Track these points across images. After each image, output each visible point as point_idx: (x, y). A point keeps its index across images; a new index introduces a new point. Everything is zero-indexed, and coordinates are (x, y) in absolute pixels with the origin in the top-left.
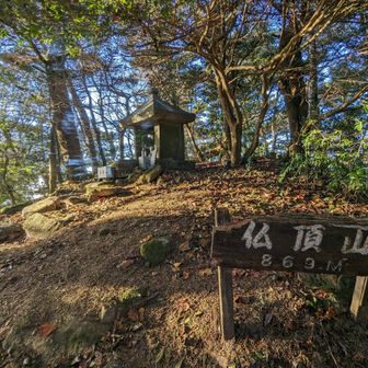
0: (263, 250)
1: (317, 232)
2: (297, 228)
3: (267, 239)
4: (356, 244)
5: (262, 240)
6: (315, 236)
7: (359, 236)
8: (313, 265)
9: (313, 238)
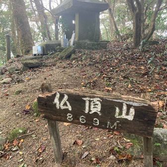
0: (67, 111)
1: (98, 103)
2: (85, 99)
3: (68, 104)
4: (124, 112)
5: (65, 104)
6: (97, 105)
7: (125, 108)
8: (98, 123)
9: (96, 106)
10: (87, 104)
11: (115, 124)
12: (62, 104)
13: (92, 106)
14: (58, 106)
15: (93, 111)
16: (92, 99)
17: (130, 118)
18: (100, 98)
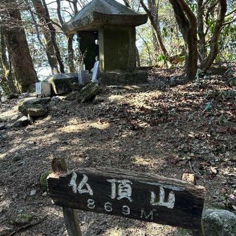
2: (110, 181)
4: (162, 198)
5: (85, 187)
6: (126, 188)
7: (162, 192)
8: (129, 211)
9: (125, 190)
10: (114, 187)
11: (151, 213)
12: (80, 187)
13: (120, 190)
14: (75, 190)
15: (122, 196)
16: (119, 181)
17: (170, 205)
18: (129, 180)
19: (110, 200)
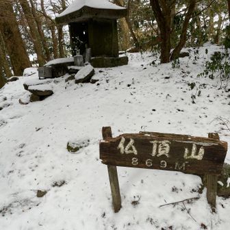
0: (132, 155)
1: (166, 145)
2: (152, 142)
3: (134, 148)
4: (193, 153)
5: (131, 149)
6: (166, 147)
7: (194, 148)
8: (166, 165)
9: (164, 148)
10: (155, 147)
11: (184, 165)
12: (126, 149)
13: (160, 149)
14: (122, 151)
15: (161, 153)
16: (160, 142)
17: (199, 157)
18: (168, 140)
19: (151, 157)
